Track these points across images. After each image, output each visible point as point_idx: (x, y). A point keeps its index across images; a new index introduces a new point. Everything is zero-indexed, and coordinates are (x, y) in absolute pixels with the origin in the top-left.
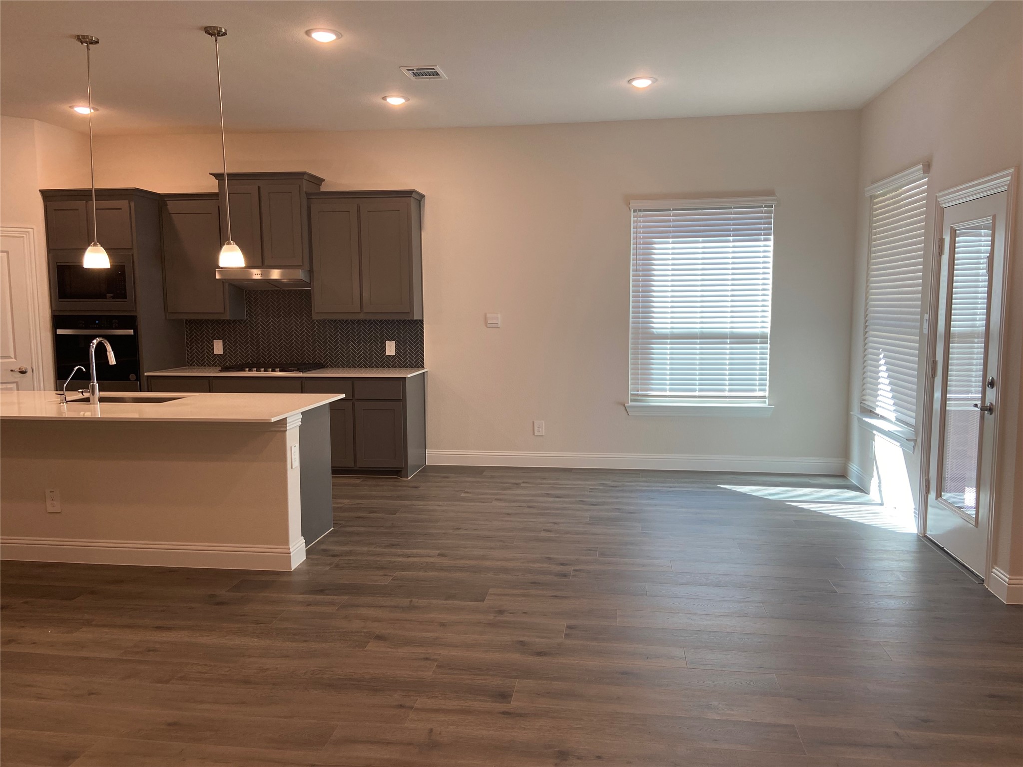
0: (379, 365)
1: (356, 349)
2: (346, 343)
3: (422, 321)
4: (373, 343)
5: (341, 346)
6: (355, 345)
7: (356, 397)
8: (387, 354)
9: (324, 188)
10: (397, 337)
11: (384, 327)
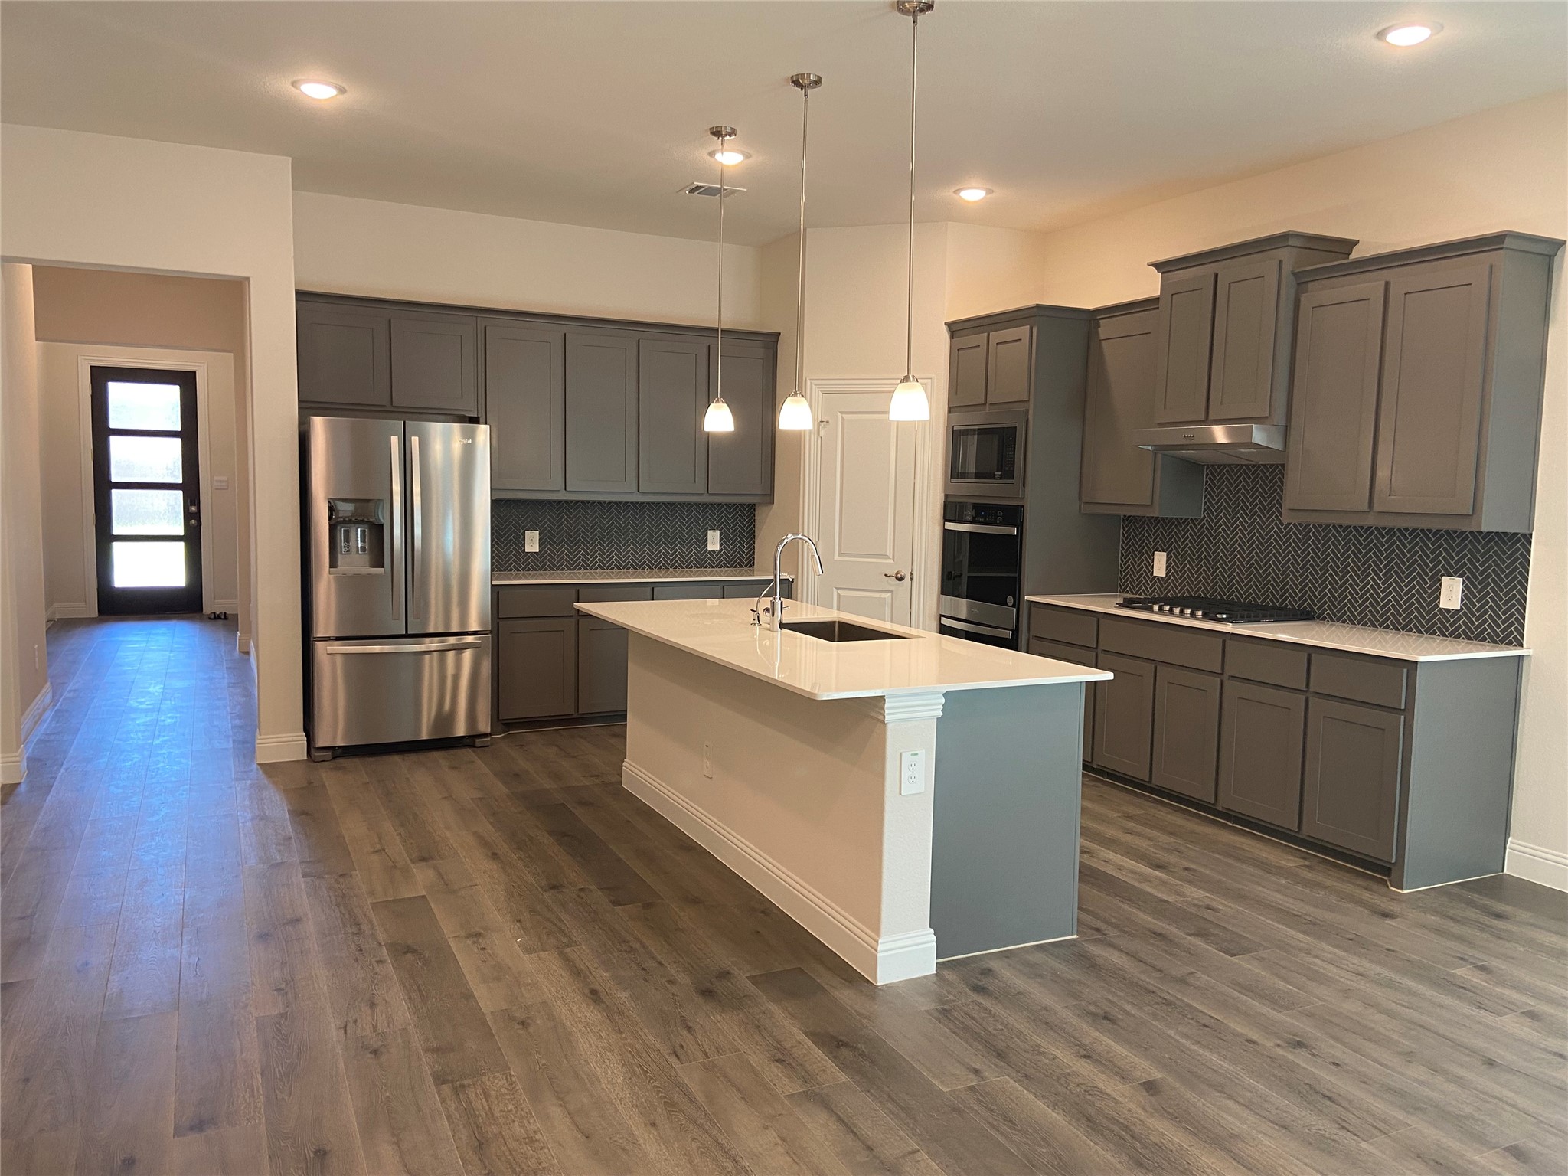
0: (1423, 627)
1: (1380, 587)
2: (1362, 573)
3: (1528, 538)
4: (1414, 578)
5: (1353, 579)
6: (1380, 579)
7: (1312, 688)
8: (1441, 606)
9: (1356, 254)
10: (1469, 569)
11: (1441, 545)
